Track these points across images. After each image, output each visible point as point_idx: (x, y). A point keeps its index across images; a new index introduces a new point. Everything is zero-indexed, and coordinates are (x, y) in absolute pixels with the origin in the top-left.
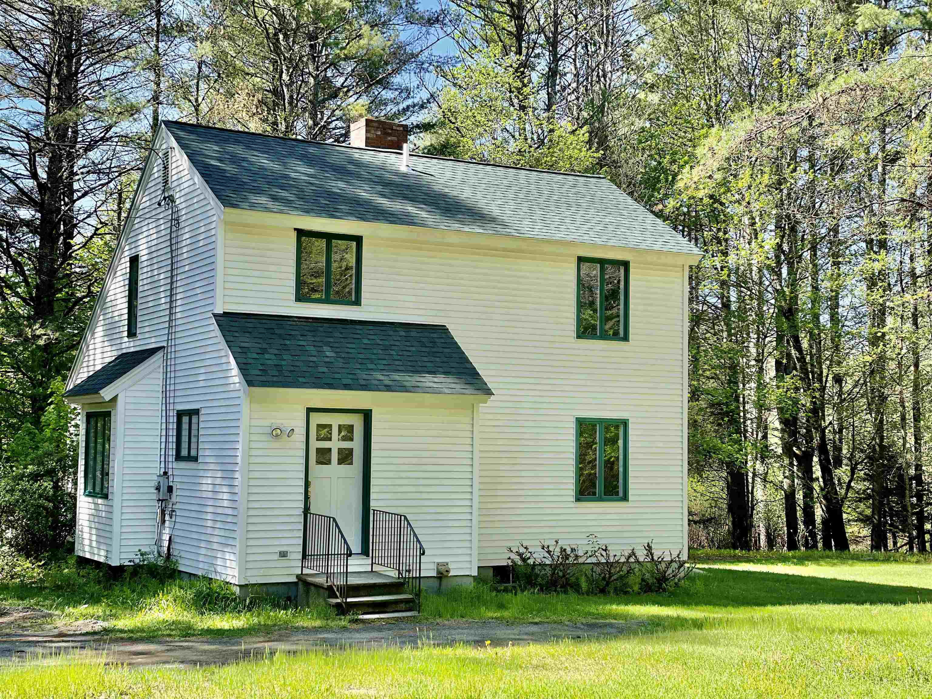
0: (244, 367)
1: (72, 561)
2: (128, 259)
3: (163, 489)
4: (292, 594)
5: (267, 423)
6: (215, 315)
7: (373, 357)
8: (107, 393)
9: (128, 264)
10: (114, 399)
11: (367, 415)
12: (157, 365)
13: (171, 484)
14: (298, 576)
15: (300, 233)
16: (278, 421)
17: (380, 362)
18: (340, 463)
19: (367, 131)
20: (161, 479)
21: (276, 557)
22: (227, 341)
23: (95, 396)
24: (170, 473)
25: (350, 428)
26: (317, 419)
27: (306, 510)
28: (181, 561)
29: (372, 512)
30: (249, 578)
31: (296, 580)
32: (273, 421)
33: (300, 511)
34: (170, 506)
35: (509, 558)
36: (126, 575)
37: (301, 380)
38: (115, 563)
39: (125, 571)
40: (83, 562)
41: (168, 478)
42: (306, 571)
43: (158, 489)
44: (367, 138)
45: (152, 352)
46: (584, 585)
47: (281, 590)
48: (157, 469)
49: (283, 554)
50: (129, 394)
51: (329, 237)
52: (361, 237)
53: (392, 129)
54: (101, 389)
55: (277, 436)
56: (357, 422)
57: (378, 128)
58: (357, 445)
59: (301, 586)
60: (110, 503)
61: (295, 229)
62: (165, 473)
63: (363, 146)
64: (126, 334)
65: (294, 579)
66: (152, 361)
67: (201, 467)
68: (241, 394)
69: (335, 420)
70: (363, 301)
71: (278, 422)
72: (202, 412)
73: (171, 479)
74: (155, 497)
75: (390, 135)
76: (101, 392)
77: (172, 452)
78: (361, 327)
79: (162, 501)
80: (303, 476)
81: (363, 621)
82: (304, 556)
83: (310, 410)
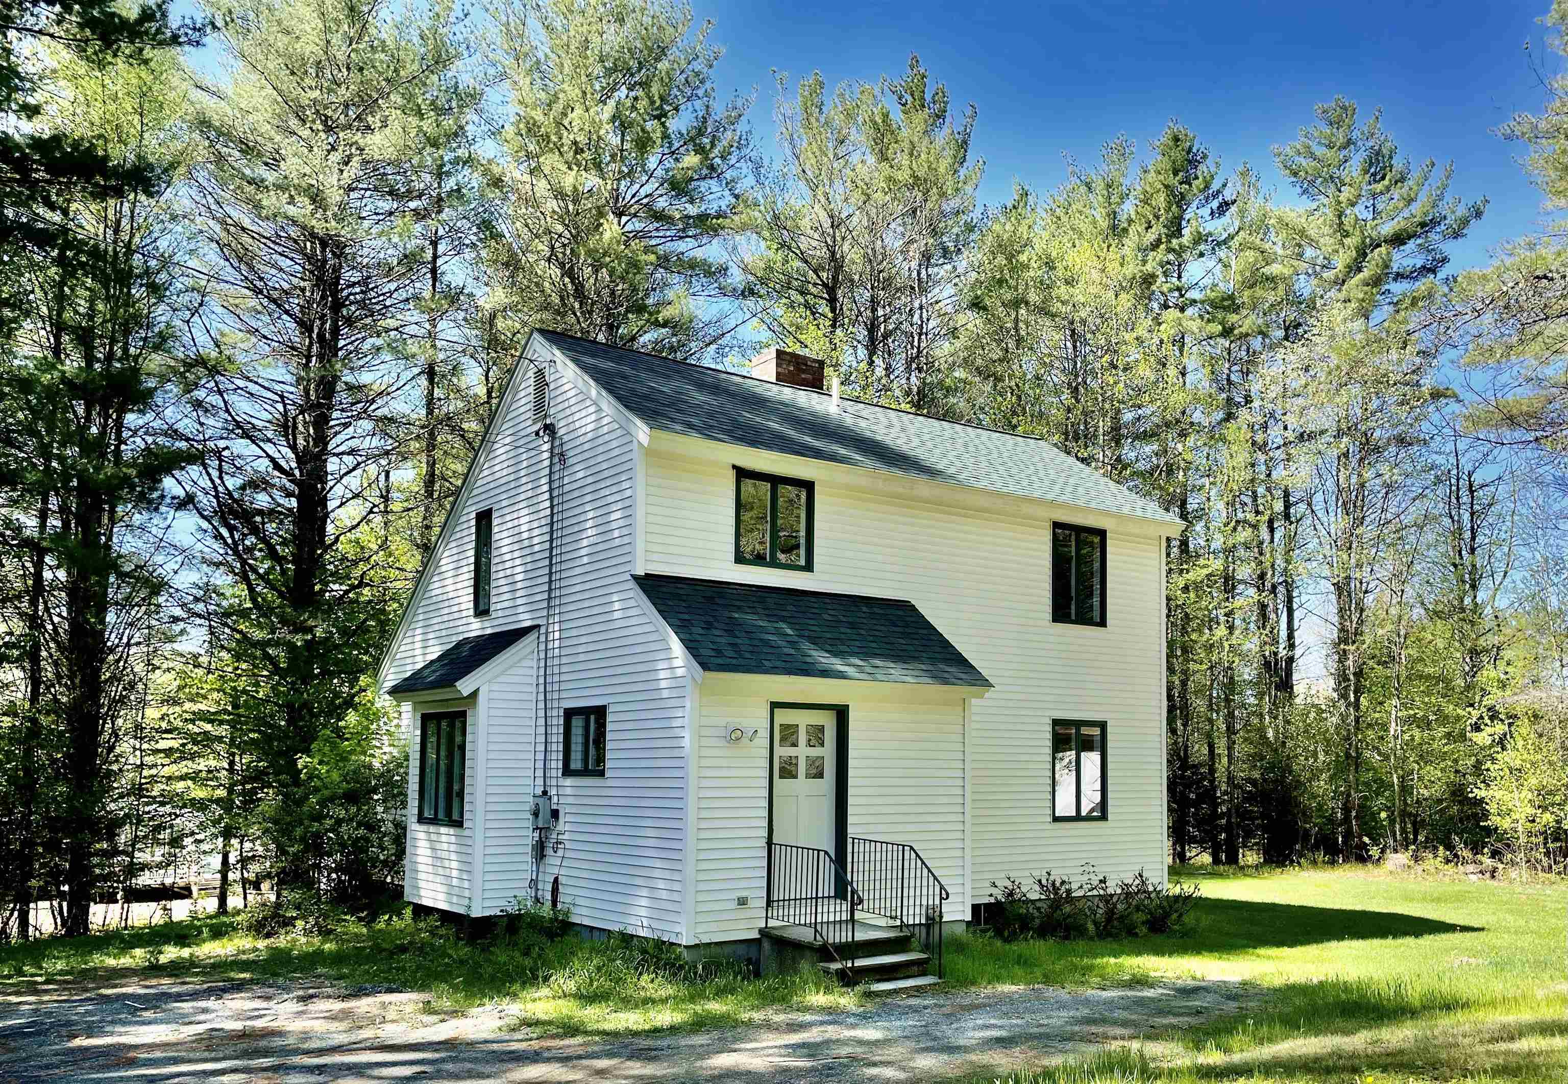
0: (691, 645)
1: (408, 912)
2: (473, 515)
3: (544, 814)
4: (753, 955)
5: (722, 722)
6: (636, 578)
7: (843, 636)
8: (465, 686)
9: (473, 522)
10: (474, 695)
11: (841, 713)
12: (528, 650)
13: (554, 807)
14: (761, 931)
15: (742, 474)
16: (737, 720)
17: (853, 643)
18: (808, 776)
19: (778, 365)
20: (541, 801)
21: (734, 905)
22: (659, 611)
23: (448, 689)
24: (553, 792)
25: (821, 729)
26: (784, 717)
27: (770, 843)
28: (574, 910)
29: (850, 841)
30: (701, 936)
31: (758, 936)
32: (729, 719)
33: (763, 843)
34: (554, 836)
35: (991, 895)
36: (498, 931)
37: (766, 663)
38: (476, 913)
39: (495, 924)
40: (421, 911)
41: (550, 799)
42: (772, 923)
43: (536, 814)
44: (778, 374)
45: (519, 634)
46: (1091, 927)
47: (741, 949)
48: (530, 788)
49: (742, 902)
50: (495, 687)
51: (775, 481)
52: (813, 483)
53: (806, 365)
54: (456, 680)
55: (738, 739)
56: (827, 720)
57: (790, 362)
58: (828, 752)
59: (766, 945)
60: (467, 833)
61: (734, 467)
62: (545, 793)
63: (774, 380)
64: (471, 612)
65: (755, 935)
66: (521, 645)
67: (609, 783)
68: (687, 682)
69: (803, 719)
70: (816, 567)
71: (738, 722)
72: (611, 709)
73: (555, 799)
74: (529, 824)
75: (804, 372)
76: (457, 684)
77: (557, 764)
78: (813, 600)
79: (541, 829)
80: (766, 794)
81: (878, 994)
82: (769, 902)
83: (775, 705)
